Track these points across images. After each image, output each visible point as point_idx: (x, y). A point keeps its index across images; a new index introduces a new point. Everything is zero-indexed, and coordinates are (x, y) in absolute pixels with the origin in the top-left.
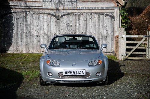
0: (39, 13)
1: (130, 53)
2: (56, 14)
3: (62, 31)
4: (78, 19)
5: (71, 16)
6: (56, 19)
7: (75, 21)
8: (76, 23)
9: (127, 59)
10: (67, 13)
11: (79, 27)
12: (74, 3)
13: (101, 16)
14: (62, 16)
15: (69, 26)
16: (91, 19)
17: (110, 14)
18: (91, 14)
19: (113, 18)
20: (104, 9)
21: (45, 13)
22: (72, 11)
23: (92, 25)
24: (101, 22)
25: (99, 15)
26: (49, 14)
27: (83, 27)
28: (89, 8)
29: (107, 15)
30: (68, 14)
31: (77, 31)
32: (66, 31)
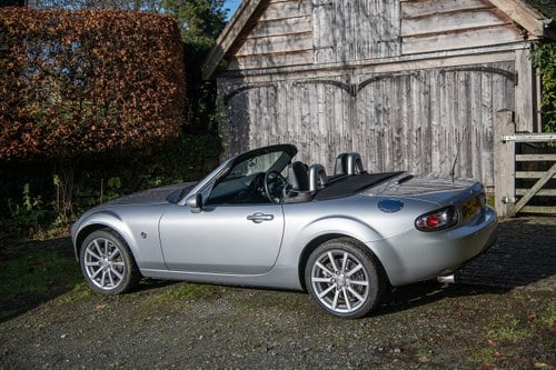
0: (306, 82)
1: (528, 194)
2: (347, 81)
3: (364, 127)
4: (404, 91)
5: (385, 84)
6: (347, 97)
7: (398, 95)
8: (400, 102)
9: (519, 214)
10: (377, 75)
11: (410, 114)
12: (393, 44)
13: (472, 74)
14: (363, 85)
15: (383, 112)
16: (442, 88)
18: (443, 72)
19: (512, 77)
20: (481, 54)
21: (318, 82)
22: (389, 68)
23: (448, 106)
24: (473, 94)
25: (466, 72)
26: (329, 82)
27: (420, 113)
28: (436, 54)
29: (490, 70)
30: (378, 79)
31: (405, 124)
32: (373, 127)
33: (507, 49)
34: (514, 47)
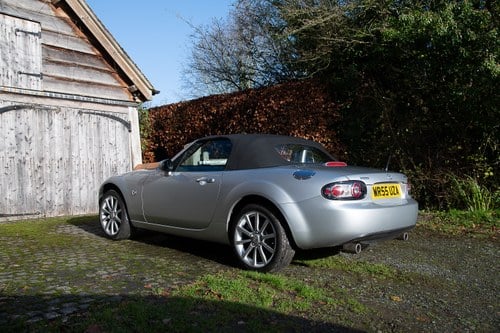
3: (2, 154)
4: (47, 124)
5: (27, 114)
7: (40, 126)
8: (42, 132)
10: (17, 104)
12: (34, 78)
13: (102, 119)
15: (24, 141)
16: (80, 126)
17: (121, 117)
18: (81, 112)
20: (108, 104)
24: (103, 134)
25: (98, 117)
27: (61, 145)
28: (75, 97)
29: (114, 118)
30: (18, 108)
31: (48, 154)
32: (14, 155)
33: (124, 104)
34: (128, 104)
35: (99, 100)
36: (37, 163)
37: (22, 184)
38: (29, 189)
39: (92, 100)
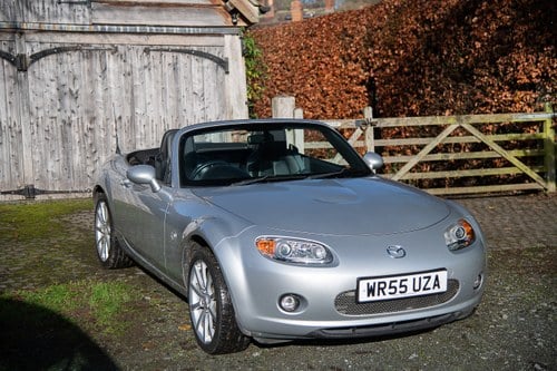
2: (11, 50)
3: (41, 113)
4: (98, 70)
5: (71, 59)
6: (10, 70)
7: (89, 74)
8: (93, 82)
10: (58, 46)
11: (106, 99)
12: (79, 7)
13: (181, 56)
14: (36, 57)
15: (69, 94)
16: (146, 70)
17: (212, 52)
18: (147, 51)
19: (222, 64)
20: (189, 34)
22: (76, 39)
23: (153, 91)
24: (182, 80)
25: (175, 54)
27: (120, 98)
28: (138, 30)
29: (200, 54)
30: (60, 50)
31: (101, 112)
32: (56, 114)
33: (217, 32)
34: (223, 31)
35: (175, 30)
36: (87, 124)
37: (67, 153)
38: (77, 159)
39: (165, 30)
